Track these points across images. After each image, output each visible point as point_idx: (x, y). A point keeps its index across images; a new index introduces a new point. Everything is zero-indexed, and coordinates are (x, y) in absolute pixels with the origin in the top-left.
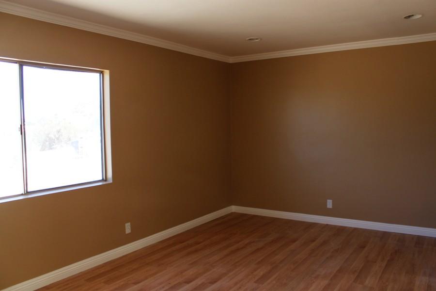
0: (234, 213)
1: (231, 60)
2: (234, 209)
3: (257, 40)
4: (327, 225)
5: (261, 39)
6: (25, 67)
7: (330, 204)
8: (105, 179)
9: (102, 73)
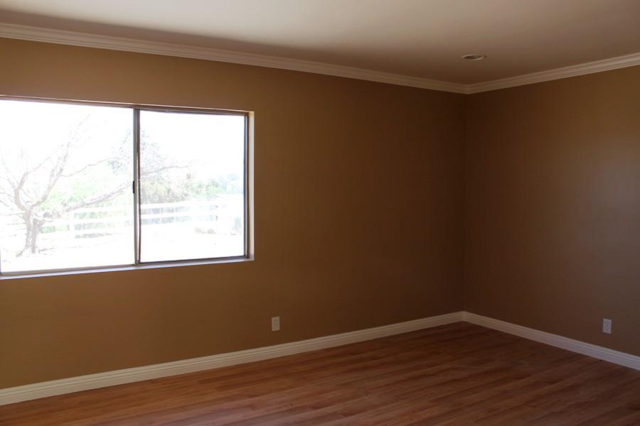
0: (466, 322)
1: (468, 90)
2: (465, 316)
3: (479, 59)
4: (601, 360)
5: (486, 57)
6: (142, 113)
7: (607, 327)
8: (247, 256)
9: (247, 115)
